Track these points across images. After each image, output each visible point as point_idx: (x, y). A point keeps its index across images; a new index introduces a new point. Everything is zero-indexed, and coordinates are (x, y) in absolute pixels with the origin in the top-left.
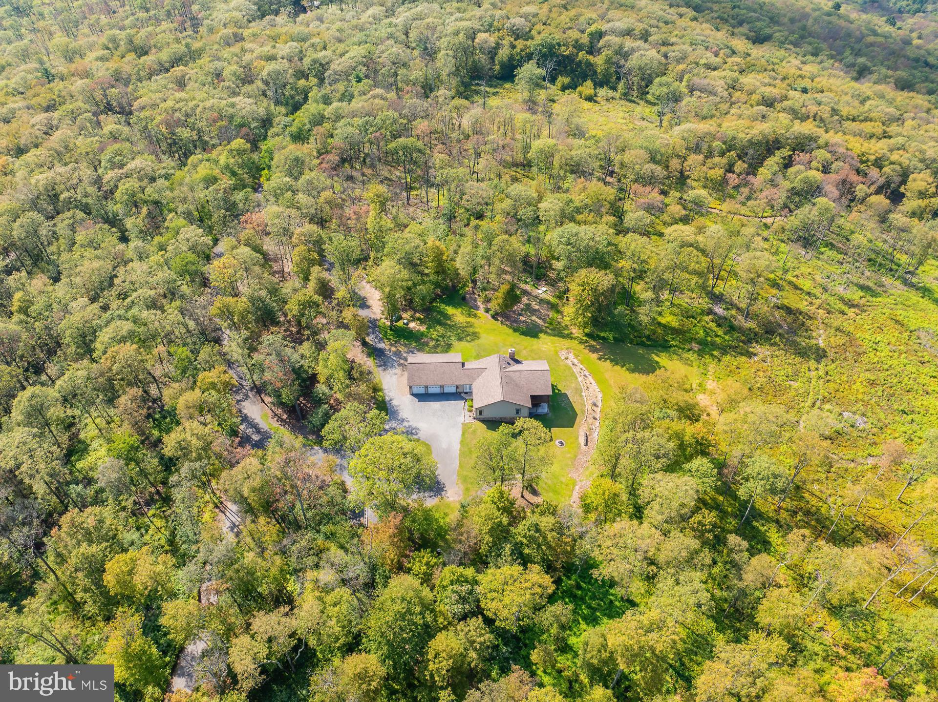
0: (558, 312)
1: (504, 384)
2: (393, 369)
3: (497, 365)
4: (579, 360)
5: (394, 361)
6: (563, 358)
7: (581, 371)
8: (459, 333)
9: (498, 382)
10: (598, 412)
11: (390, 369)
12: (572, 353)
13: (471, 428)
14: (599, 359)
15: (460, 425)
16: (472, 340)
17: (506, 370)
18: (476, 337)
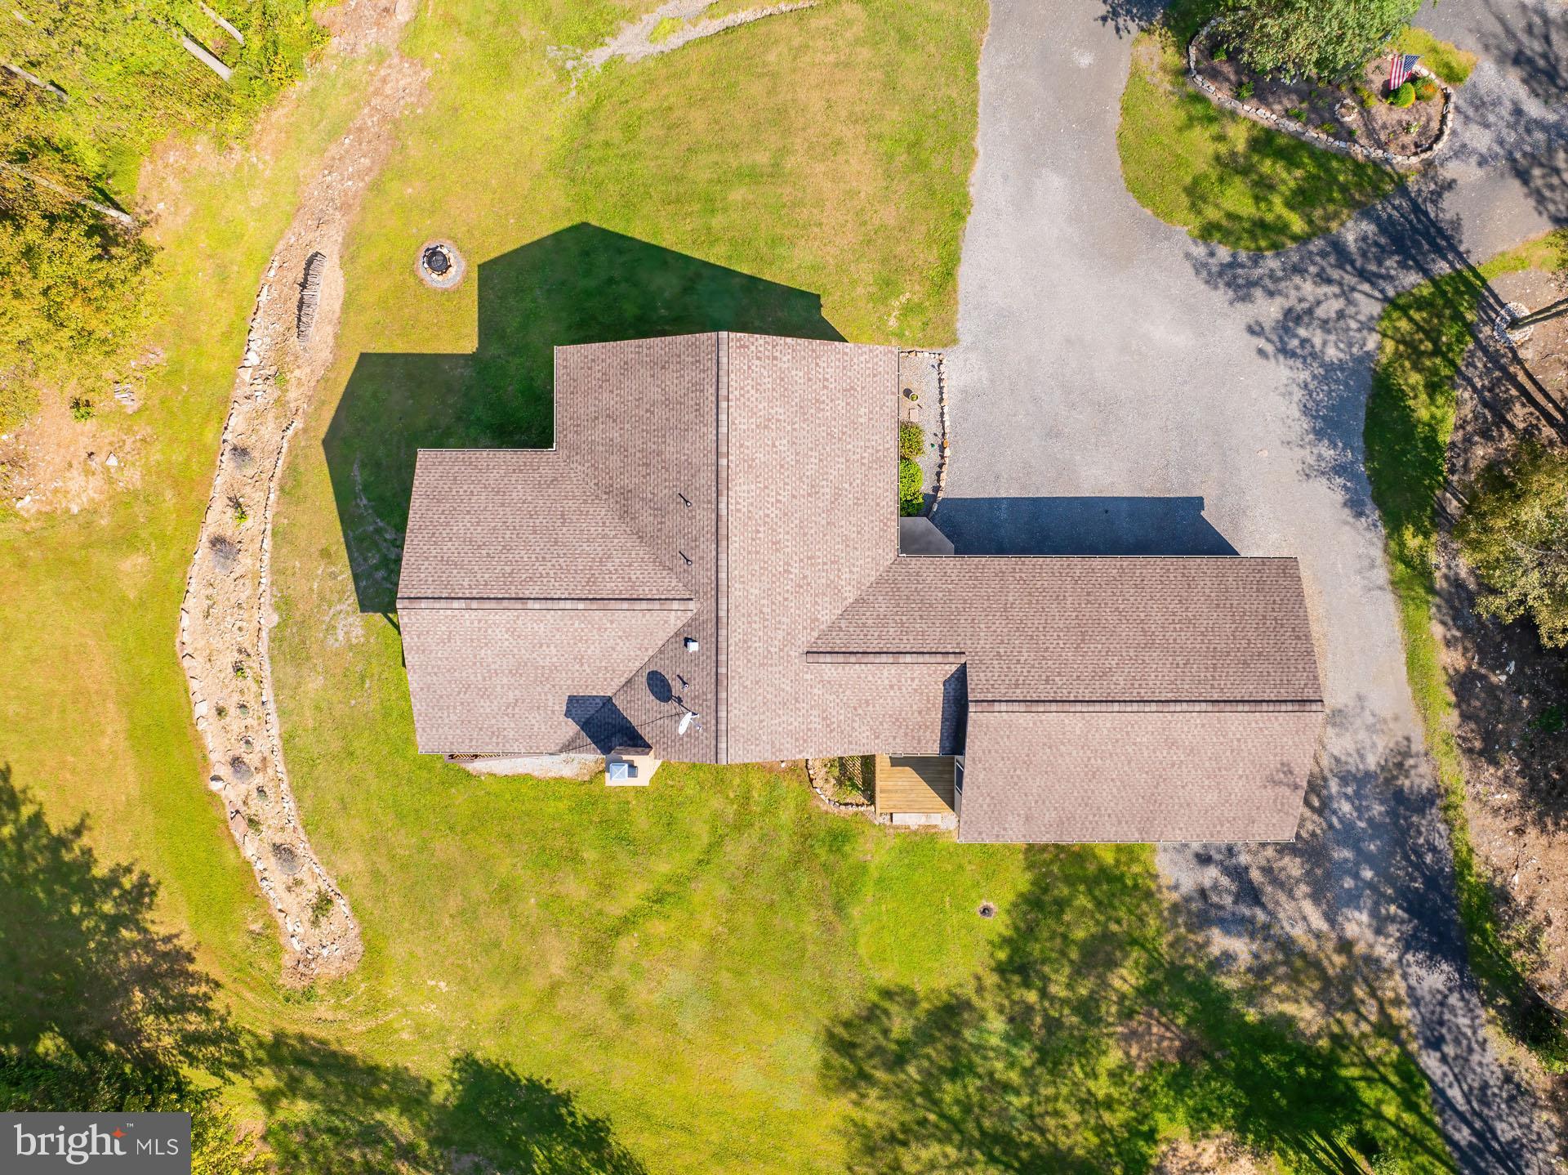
1: (706, 477)
2: (1353, 764)
3: (737, 665)
4: (258, 900)
5: (1348, 835)
6: (341, 906)
7: (256, 806)
8: (954, 1074)
9: (741, 494)
10: (220, 504)
11: (1372, 762)
12: (287, 960)
13: (908, 310)
14: (143, 893)
15: (966, 325)
16: (873, 1015)
17: (675, 619)
18: (844, 1047)
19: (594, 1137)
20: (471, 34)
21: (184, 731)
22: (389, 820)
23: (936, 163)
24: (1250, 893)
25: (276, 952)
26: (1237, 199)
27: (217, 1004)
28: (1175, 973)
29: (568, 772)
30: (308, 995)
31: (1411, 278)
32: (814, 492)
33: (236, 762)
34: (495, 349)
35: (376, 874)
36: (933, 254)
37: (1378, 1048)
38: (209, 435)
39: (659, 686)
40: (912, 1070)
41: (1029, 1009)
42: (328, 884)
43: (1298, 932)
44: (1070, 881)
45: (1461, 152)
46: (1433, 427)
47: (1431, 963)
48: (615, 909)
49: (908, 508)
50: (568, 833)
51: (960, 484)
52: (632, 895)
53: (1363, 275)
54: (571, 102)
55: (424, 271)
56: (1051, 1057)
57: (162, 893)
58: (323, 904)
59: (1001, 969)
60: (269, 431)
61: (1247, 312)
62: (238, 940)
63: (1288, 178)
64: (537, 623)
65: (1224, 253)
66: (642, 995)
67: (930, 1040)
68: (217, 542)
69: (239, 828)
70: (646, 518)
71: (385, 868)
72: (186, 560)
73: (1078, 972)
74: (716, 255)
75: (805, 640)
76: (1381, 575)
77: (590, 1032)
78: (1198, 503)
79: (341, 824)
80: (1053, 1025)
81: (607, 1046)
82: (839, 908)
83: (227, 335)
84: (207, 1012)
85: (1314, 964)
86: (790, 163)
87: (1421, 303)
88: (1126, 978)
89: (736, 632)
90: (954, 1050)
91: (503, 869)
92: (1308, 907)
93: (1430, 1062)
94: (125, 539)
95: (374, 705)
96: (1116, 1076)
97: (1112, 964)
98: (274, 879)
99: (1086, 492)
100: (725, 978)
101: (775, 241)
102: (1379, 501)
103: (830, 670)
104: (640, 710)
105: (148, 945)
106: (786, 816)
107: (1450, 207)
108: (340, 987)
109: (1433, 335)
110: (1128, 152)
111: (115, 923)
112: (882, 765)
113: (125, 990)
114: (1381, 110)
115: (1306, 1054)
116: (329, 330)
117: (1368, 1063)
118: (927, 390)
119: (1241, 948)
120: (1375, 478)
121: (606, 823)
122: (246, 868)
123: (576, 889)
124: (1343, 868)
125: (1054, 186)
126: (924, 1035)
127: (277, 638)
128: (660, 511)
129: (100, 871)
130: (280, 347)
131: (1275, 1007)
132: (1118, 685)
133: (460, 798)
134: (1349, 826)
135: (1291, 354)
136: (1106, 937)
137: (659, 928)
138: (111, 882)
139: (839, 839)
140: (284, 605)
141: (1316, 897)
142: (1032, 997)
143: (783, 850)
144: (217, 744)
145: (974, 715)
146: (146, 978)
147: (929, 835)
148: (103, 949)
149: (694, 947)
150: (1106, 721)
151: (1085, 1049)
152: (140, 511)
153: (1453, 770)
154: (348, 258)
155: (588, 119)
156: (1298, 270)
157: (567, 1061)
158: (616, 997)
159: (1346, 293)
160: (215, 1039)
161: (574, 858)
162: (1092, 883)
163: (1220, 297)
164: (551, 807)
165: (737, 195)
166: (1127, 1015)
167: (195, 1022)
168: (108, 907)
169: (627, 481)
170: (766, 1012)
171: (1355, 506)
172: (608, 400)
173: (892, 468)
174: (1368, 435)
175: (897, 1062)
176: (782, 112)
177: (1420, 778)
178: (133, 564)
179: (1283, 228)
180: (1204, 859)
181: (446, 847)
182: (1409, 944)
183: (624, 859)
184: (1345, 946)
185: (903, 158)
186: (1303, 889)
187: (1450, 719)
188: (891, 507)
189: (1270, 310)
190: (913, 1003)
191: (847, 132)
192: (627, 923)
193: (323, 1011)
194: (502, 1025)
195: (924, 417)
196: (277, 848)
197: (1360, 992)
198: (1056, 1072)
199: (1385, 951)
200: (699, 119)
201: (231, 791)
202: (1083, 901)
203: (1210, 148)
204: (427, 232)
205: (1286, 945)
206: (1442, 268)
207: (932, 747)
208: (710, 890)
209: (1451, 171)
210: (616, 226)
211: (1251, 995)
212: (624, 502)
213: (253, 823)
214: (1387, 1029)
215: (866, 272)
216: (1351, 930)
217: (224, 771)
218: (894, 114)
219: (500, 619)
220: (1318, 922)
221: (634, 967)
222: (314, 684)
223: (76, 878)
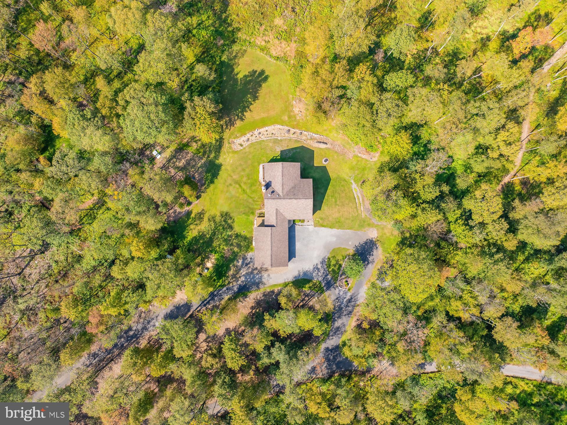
1: (297, 197)
2: (263, 278)
3: (276, 201)
4: (241, 136)
5: (254, 277)
6: (242, 148)
7: (254, 136)
8: (223, 228)
9: (295, 201)
10: (294, 130)
11: (263, 280)
12: (233, 140)
13: (319, 221)
14: (242, 120)
15: (316, 228)
16: (231, 218)
17: (281, 194)
18: (226, 214)
19: (212, 182)
20: (356, 164)
21: (264, 126)
22: (253, 155)
23: (337, 225)
24: (247, 264)
25: (234, 138)
26: (333, 262)
27: (227, 130)
28: (236, 256)
29: (260, 178)
30: (229, 143)
31: (323, 284)
32: (295, 209)
33: (260, 133)
34: (314, 168)
35: (246, 153)
36: (326, 224)
37: (227, 282)
38: (304, 129)
39: (273, 192)
40: (224, 223)
41: (232, 237)
42: (244, 146)
43: (242, 271)
44: (248, 242)
45: (340, 291)
46: (305, 287)
47: (237, 288)
48: (242, 184)
49: (294, 221)
50: (252, 178)
51: (297, 227)
52: (244, 187)
53: (324, 278)
54: (347, 178)
55: (325, 159)
56: (225, 240)
57: (242, 122)
58: (241, 145)
59: (237, 234)
60: (304, 138)
61: (319, 263)
62: (236, 133)
63: (336, 269)
64: (280, 178)
65: (326, 260)
66: (231, 188)
67: (228, 225)
68: (289, 131)
69: (251, 133)
70: (292, 190)
72: (287, 125)
73: (237, 243)
74: (326, 197)
75: (278, 209)
76: (286, 281)
77: (225, 181)
78: (295, 257)
79: (252, 148)
80: (230, 240)
81: (224, 183)
82: (244, 213)
83: (317, 131)
84: (226, 129)
85: (238, 273)
86: (337, 206)
87: (320, 286)
88: (236, 249)
89: (279, 201)
90: (226, 228)
91: (247, 170)
92: (245, 272)
93: (225, 288)
94: (290, 117)
95: (268, 152)
96: (223, 249)
97: (238, 248)
98: (245, 139)
99: (296, 243)
100: (234, 199)
101: (327, 204)
102: (295, 280)
103: (275, 211)
104: (270, 190)
105: (235, 120)
106: (255, 207)
107: (333, 289)
108: (230, 148)
109: (316, 287)
110: (339, 248)
111: (238, 116)
112: (263, 218)
113: (228, 117)
114: (344, 280)
115: (225, 273)
116: (317, 146)
117: (225, 281)
118: (308, 224)
119: (240, 264)
120: (299, 280)
121: (253, 183)
122: (246, 134)
123: (245, 179)
124: (250, 276)
125: (334, 239)
127: (277, 139)
128: (293, 192)
129: (245, 113)
130: (315, 139)
131: (232, 268)
132: (274, 244)
133: (256, 164)
135: (314, 269)
136: (241, 247)
137: (240, 190)
138: (243, 115)
139: (253, 213)
140: (281, 140)
141: (246, 273)
143: (251, 206)
144: (262, 130)
145: (270, 228)
146: (230, 120)
147: (254, 225)
148: (234, 114)
149: (238, 195)
150: (269, 243)
151: (226, 245)
152: (294, 119)
153: (262, 290)
154: (327, 149)
155: (345, 180)
156: (324, 270)
157: (222, 178)
158: (231, 185)
159: (321, 276)
160: (222, 130)
161: (249, 179)
162: (248, 245)
163: (321, 260)
164: (255, 176)
165: (333, 200)
166: (231, 249)
167: (224, 127)
168: (240, 115)
169: (296, 188)
170: (230, 204)
171: (295, 277)
172: (306, 186)
173: (298, 219)
174: (304, 279)
175: (225, 221)
176: (344, 205)
177: (261, 286)
178: (286, 118)
179: (330, 268)
180: (251, 259)
181: (250, 162)
182: (240, 285)
183: (249, 186)
184: (240, 277)
185: (338, 220)
186: (247, 271)
187: (268, 290)
188: (294, 218)
189: (319, 266)
190: (232, 223)
191: (341, 214)
192: (240, 186)
193: (227, 145)
194: (226, 170)
195: (305, 223)
196: (249, 139)
197: (234, 279)
198: (224, 241)
199: (239, 282)
200: (344, 195)
201: (256, 132)
202: (246, 244)
203: (339, 259)
204: (330, 159)
205: (240, 270)
206: (325, 288)
207: (265, 224)
208: (245, 197)
209: (337, 290)
210: (330, 184)
211: (234, 265)
212: (294, 188)
213: (252, 135)
214: (229, 283)
215: (323, 216)
216: (242, 278)
217: (259, 131)
218: (343, 219)
219: (281, 174)
220: (243, 274)
221: (234, 187)
222: (271, 144)
223: (244, 110)
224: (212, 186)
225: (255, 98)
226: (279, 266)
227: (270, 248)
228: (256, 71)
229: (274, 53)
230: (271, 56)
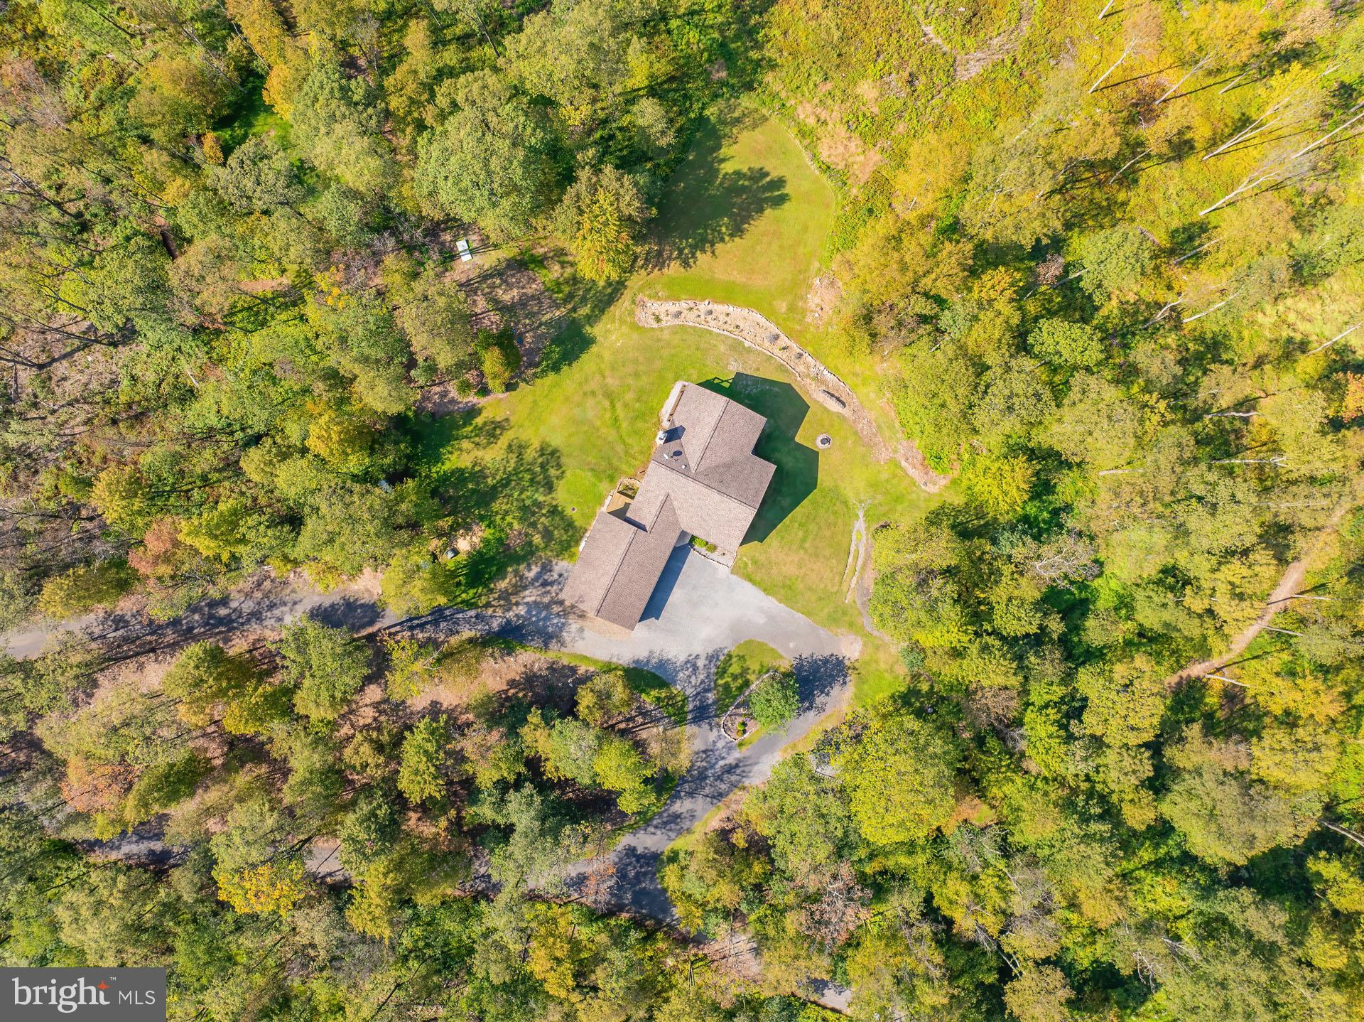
0: (541, 262)
1: (724, 489)
2: (567, 628)
3: (675, 476)
4: (667, 299)
5: (547, 618)
6: (655, 325)
7: (695, 312)
8: (532, 480)
9: (715, 496)
10: (789, 343)
11: (564, 634)
12: (646, 299)
13: (746, 564)
14: (686, 264)
15: (734, 578)
16: (559, 466)
17: (693, 466)
18: (553, 453)
19: (556, 368)
20: (887, 481)
21: (727, 300)
22: (673, 352)
23: (782, 591)
24: (545, 584)
25: (650, 297)
26: (735, 668)
27: (643, 272)
28: (532, 553)
29: (663, 410)
30: (634, 302)
31: (691, 706)
32: (708, 515)
33: (710, 312)
34: (793, 445)
35: (659, 340)
36: (758, 579)
37: (484, 600)
38: (810, 349)
39: (678, 453)
40: (538, 469)
41: (541, 509)
42: (663, 324)
43: (527, 593)
44: (572, 536)
45: (719, 737)
46: (648, 694)
47: (500, 625)
48: (618, 405)
49: (693, 538)
50: (646, 402)
51: (693, 555)
52: (620, 412)
53: (698, 694)
54: (852, 500)
55: (824, 436)
56: (524, 509)
57: (682, 270)
58: (658, 319)
59: (556, 506)
60: (801, 368)
61: (703, 657)
62: (658, 287)
63: (734, 685)
64: (708, 431)
65: (722, 658)
66: (590, 402)
67: (545, 478)
68: (776, 337)
69: (691, 304)
70: (721, 470)
71: (661, 344)
72: (778, 324)
73: (545, 528)
74: (787, 520)
75: (672, 495)
76: (614, 660)
77: (586, 380)
78: (658, 618)
79: (678, 337)
80: (534, 513)
81: (580, 384)
82: (592, 470)
83: (836, 367)
84: (641, 267)
85: (516, 593)
86: (802, 552)
87: (683, 706)
88: (537, 539)
89: (682, 479)
90: (539, 483)
91: (644, 378)
92: (533, 598)
93: (472, 613)
94: (792, 308)
95: (708, 362)
96: (510, 524)
97: (543, 537)
98: (673, 309)
100: (585, 428)
101: (782, 538)
102: (634, 669)
103: (661, 498)
104: (674, 446)
105: (670, 258)
106: (624, 467)
107: (705, 726)
108: (632, 313)
109: (672, 705)
110: (761, 644)
111: (681, 251)
112: (628, 500)
113: (659, 244)
114: (740, 720)
115: (491, 579)
116: (821, 400)
117: (480, 596)
118: (722, 559)
119: (531, 574)
120: (642, 671)
121: (644, 414)
122: (679, 300)
123: (629, 396)
124: (539, 613)
125: (761, 620)
126: (547, 477)
127: (741, 343)
128: (721, 474)
129: (698, 254)
130: (824, 382)
131: (510, 576)
132: (625, 568)
133: (670, 376)
134: (550, 619)
135: (686, 663)
136: (551, 539)
137: (608, 415)
138: (693, 256)
139: (612, 479)
140: (749, 350)
141: (535, 602)
142: (544, 511)
143: (615, 462)
144: (719, 308)
145: (634, 528)
146: (660, 253)
147: (602, 504)
148: (675, 243)
149: (598, 423)
150: (617, 561)
151: (521, 520)
152: (799, 316)
153: (551, 655)
154: (839, 415)
155: (845, 503)
156: (708, 676)
157: (581, 370)
158: (593, 393)
159: (695, 687)
160: (632, 266)
161: (638, 400)
162: (568, 542)
163: (710, 652)
164: (656, 401)
165: (801, 534)
166: (527, 535)
167: (640, 262)
168: (686, 251)
169: (733, 470)
170: (571, 435)
171: (637, 661)
172: (755, 474)
173: (705, 538)
174: (653, 674)
175: (542, 466)
176: (817, 556)
177: (553, 645)
178: (783, 306)
179: (722, 677)
180: (560, 575)
181: (658, 364)
182: (509, 622)
183: (631, 415)
184: (517, 604)
185: (788, 582)
186: (539, 599)
187: (565, 661)
188: (696, 533)
189: (701, 663)
190: (558, 478)
191: (802, 571)
192: (613, 407)
193: (627, 304)
194: (599, 356)
195: (715, 555)
196: (680, 313)
197: (502, 602)
198: (520, 508)
199: (510, 615)
200: (828, 533)
201: (703, 307)
202: (565, 537)
203: (752, 667)
204: (836, 441)
205: (525, 588)
206: (690, 716)
207: (628, 515)
208: (613, 436)
209: (715, 730)
210: (810, 496)
211: (516, 572)
212: (727, 466)
213: (691, 309)
214: (488, 605)
215: (762, 558)
216: (520, 607)
217: (710, 307)
218: (801, 586)
219: (713, 422)
220: (527, 600)
221: (599, 403)
222: (722, 348)
223: (700, 244)
224: (552, 376)
225: (737, 231)
226: (614, 621)
227: (612, 572)
228: (767, 174)
229: (824, 153)
230: (814, 157)
